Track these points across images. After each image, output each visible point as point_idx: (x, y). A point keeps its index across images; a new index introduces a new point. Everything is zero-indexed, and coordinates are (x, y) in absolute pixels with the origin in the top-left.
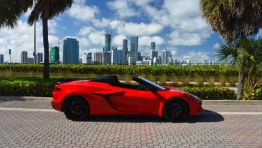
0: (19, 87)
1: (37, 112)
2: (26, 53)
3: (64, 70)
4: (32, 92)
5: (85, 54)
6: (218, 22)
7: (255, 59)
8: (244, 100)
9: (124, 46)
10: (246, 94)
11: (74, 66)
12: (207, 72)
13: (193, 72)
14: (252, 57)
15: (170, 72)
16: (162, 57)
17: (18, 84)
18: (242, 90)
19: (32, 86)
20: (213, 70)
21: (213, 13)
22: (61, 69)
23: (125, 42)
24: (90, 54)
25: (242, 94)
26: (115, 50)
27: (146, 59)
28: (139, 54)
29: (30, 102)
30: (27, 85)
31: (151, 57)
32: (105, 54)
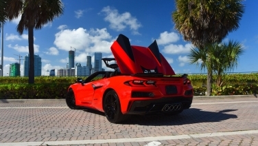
0: (8, 90)
4: (21, 94)
5: (48, 71)
6: (189, 31)
7: (220, 61)
9: (88, 62)
14: (218, 60)
17: (6, 87)
19: (21, 89)
21: (185, 23)
23: (89, 58)
24: (54, 70)
26: (79, 66)
30: (16, 88)
32: (69, 70)
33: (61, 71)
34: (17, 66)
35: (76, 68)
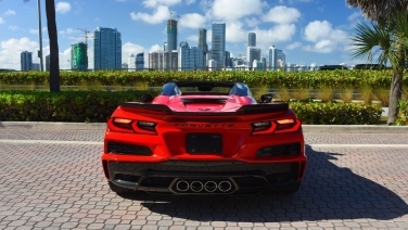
0: (6, 105)
1: (33, 145)
2: (30, 55)
3: (90, 80)
4: (29, 113)
5: (132, 56)
8: (398, 126)
10: (402, 116)
11: (109, 74)
12: (341, 82)
13: (317, 82)
15: (276, 82)
16: (268, 60)
17: (5, 100)
18: (397, 110)
19: (28, 102)
20: (353, 78)
22: (86, 78)
23: (203, 33)
24: (142, 55)
25: (396, 115)
26: (186, 47)
27: (240, 63)
28: (227, 54)
29: (26, 129)
30: (19, 102)
31: (248, 60)
32: (167, 54)
33: (155, 56)
34: (83, 47)
35: (179, 51)
